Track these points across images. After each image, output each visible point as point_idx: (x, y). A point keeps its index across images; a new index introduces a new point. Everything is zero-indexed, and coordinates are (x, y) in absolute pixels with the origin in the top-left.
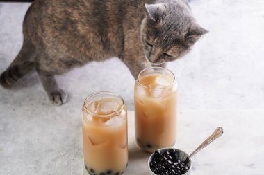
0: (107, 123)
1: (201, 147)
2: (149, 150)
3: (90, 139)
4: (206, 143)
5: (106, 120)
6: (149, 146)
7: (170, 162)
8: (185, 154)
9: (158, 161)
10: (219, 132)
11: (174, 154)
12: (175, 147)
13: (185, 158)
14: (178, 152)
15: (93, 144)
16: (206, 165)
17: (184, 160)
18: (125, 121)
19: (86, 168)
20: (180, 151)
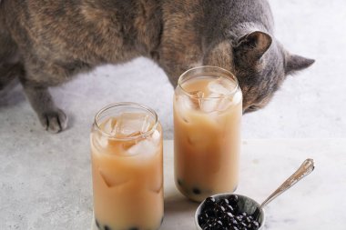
0: (131, 151)
1: (278, 191)
2: (197, 197)
3: (104, 178)
4: (287, 185)
5: (128, 146)
6: (197, 191)
7: (230, 214)
8: (254, 203)
9: (212, 214)
10: (307, 167)
11: (236, 203)
12: (238, 192)
13: (254, 209)
14: (242, 199)
15: (109, 185)
16: (286, 221)
17: (252, 212)
18: (159, 149)
19: (98, 224)
20: (246, 199)
